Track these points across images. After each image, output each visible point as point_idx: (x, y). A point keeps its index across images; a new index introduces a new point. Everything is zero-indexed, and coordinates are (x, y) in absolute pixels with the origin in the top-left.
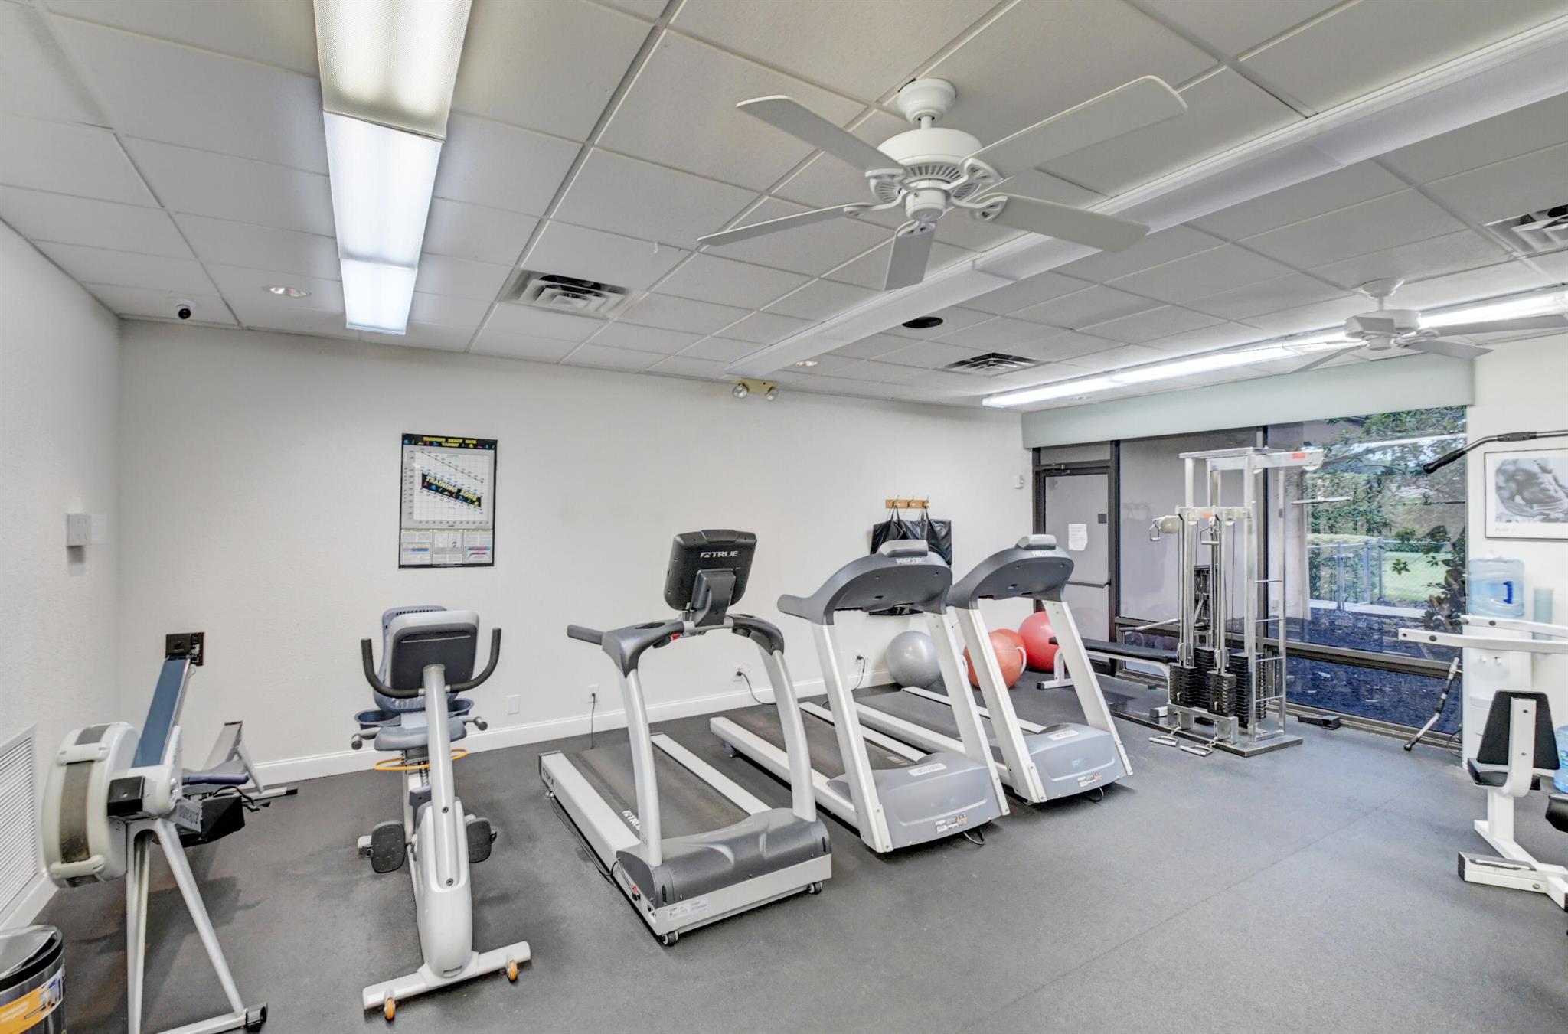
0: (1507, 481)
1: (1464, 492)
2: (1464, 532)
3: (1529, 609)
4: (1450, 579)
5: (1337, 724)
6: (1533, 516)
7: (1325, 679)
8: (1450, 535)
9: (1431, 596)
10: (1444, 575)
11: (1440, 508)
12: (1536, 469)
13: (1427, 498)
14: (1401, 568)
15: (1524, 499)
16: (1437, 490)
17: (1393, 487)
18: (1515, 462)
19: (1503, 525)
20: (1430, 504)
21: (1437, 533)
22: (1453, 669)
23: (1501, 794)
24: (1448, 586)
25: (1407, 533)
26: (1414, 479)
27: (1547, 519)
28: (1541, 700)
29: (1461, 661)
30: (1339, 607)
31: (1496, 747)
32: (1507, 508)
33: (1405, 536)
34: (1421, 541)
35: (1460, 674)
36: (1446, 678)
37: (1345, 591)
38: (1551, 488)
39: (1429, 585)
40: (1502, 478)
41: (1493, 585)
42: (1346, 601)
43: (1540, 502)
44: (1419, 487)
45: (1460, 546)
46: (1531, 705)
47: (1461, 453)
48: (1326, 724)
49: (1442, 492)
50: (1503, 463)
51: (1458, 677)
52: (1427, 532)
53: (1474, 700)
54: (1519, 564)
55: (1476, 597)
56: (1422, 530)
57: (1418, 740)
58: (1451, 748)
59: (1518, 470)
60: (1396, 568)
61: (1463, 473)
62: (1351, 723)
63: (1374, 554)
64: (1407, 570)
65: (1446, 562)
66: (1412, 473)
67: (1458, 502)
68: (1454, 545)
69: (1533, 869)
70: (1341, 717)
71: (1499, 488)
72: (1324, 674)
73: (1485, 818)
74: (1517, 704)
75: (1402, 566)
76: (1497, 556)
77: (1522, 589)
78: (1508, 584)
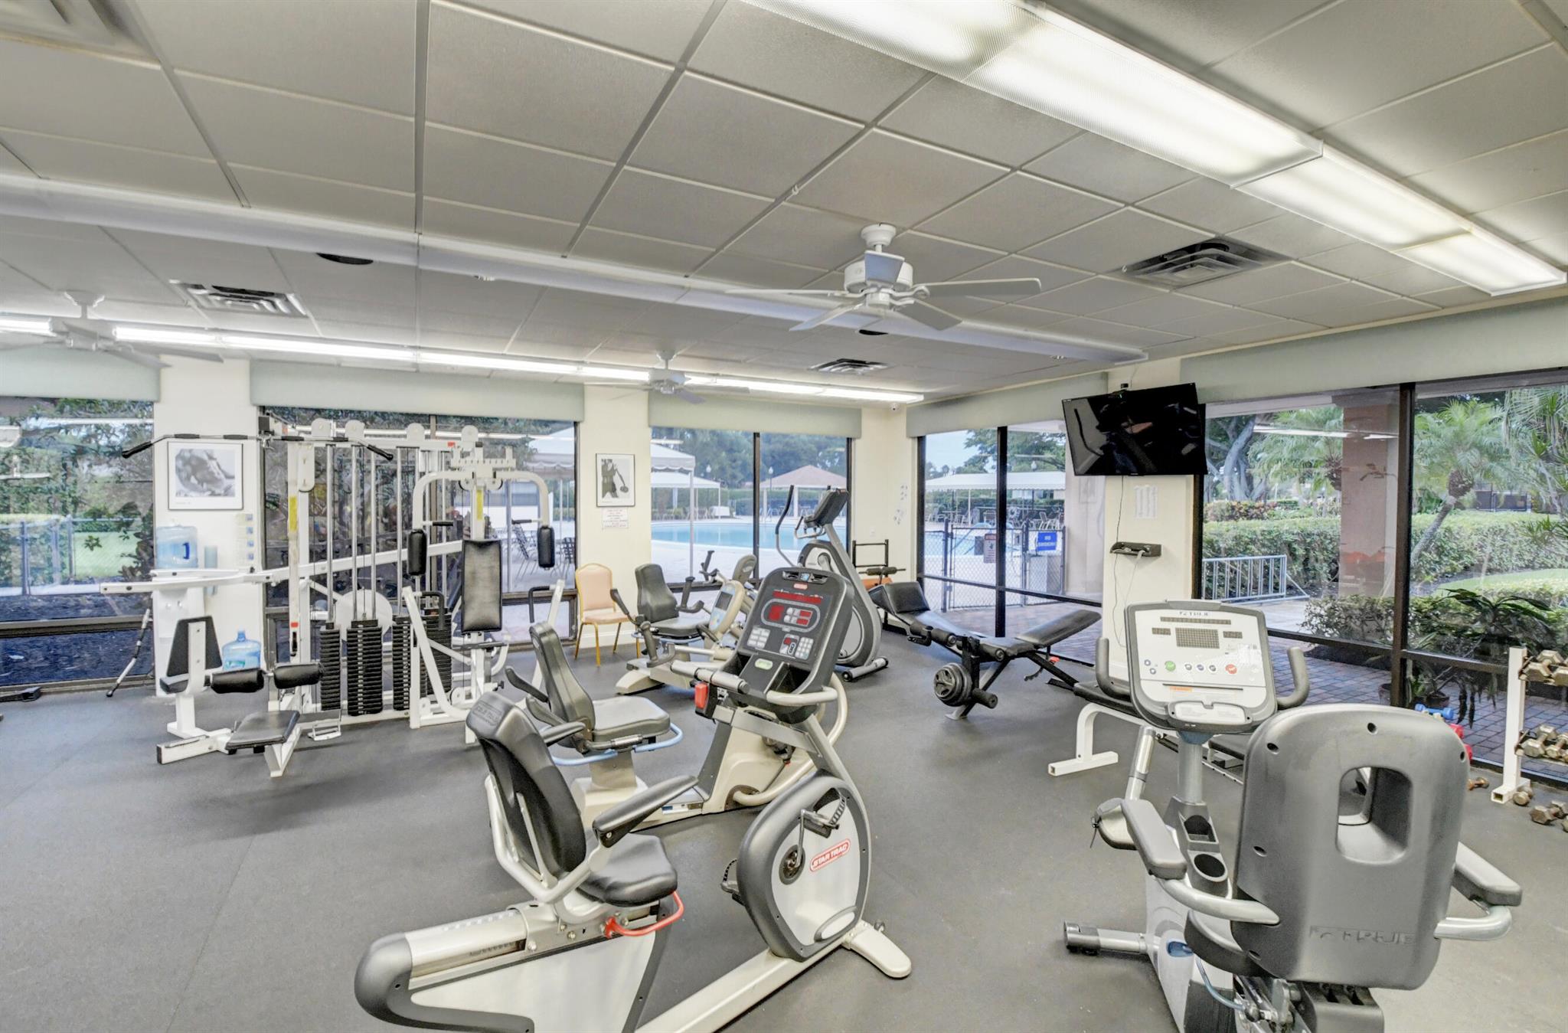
0: (184, 465)
1: (151, 472)
2: (152, 509)
3: (201, 562)
4: (140, 550)
5: (38, 694)
6: (204, 492)
7: (18, 661)
8: (140, 510)
9: (124, 568)
10: (135, 546)
11: (131, 486)
12: (205, 457)
13: (120, 477)
14: (92, 544)
15: (196, 478)
16: (129, 470)
17: (85, 464)
18: (190, 451)
19: (182, 499)
20: (123, 482)
21: (128, 509)
22: (146, 619)
23: (184, 696)
24: (138, 557)
25: (99, 511)
26: (107, 459)
27: (213, 494)
28: (208, 620)
29: (151, 613)
30: (24, 592)
31: (179, 663)
32: (184, 485)
33: (96, 514)
34: (113, 517)
35: (151, 623)
36: (140, 628)
37: (32, 573)
38: (215, 471)
39: (123, 555)
40: (180, 462)
41: (175, 546)
42: (32, 585)
43: (208, 482)
44: (110, 466)
45: (149, 519)
46: (203, 625)
47: (148, 445)
48: (26, 697)
49: (133, 472)
50: (182, 451)
51: (150, 625)
52: (119, 508)
53: (162, 640)
54: (194, 529)
55: (161, 557)
56: (114, 506)
57: (118, 686)
58: (148, 685)
59: (192, 457)
60: (88, 545)
61: (151, 457)
62: (52, 690)
63: (63, 533)
64: (100, 546)
65: (137, 535)
66: (105, 453)
67: (147, 481)
68: (144, 519)
69: (207, 737)
70: (42, 687)
71: (178, 471)
72: (16, 657)
73: (174, 719)
74: (192, 627)
75: (95, 542)
76: (178, 524)
77: (196, 547)
78: (187, 545)
